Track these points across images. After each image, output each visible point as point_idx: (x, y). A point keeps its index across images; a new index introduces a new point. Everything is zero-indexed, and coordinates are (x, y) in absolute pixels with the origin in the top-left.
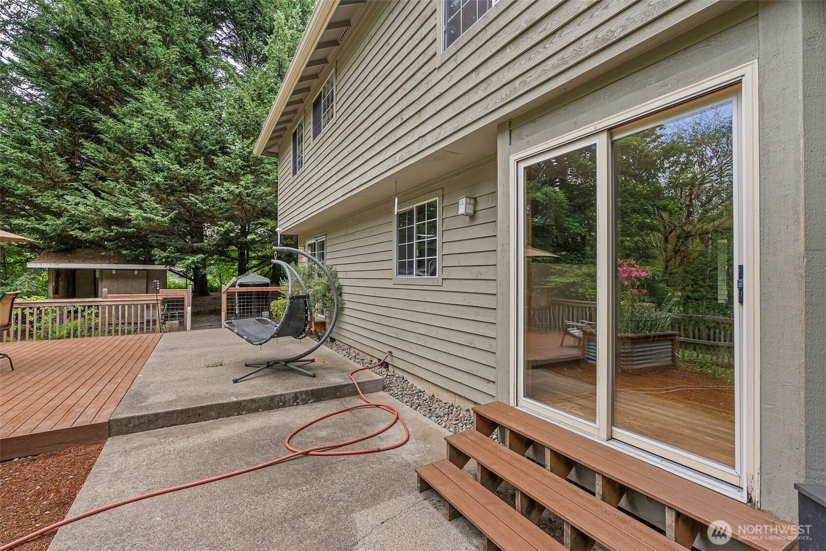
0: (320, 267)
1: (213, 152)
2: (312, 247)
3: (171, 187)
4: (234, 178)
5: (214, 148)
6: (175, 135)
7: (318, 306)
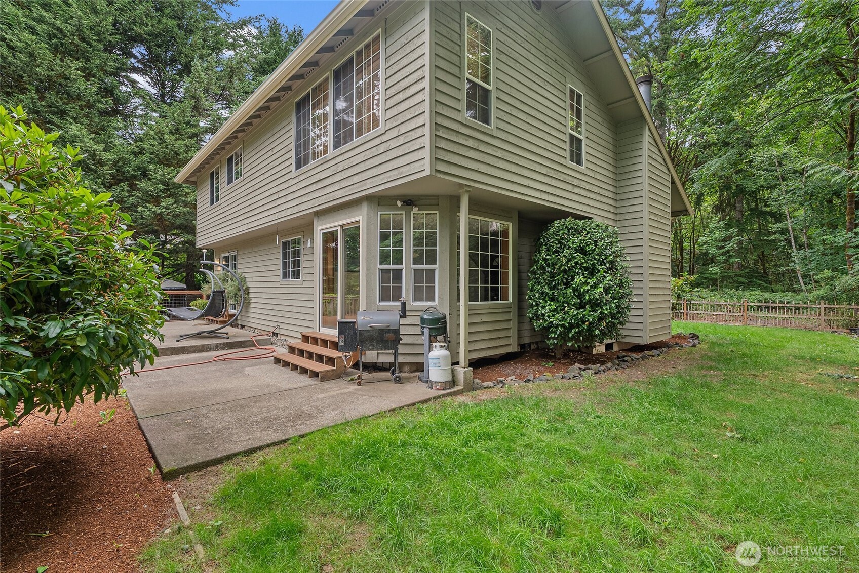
0: (233, 275)
1: (134, 177)
2: (227, 258)
4: (157, 201)
5: (136, 173)
6: (101, 163)
7: (231, 302)
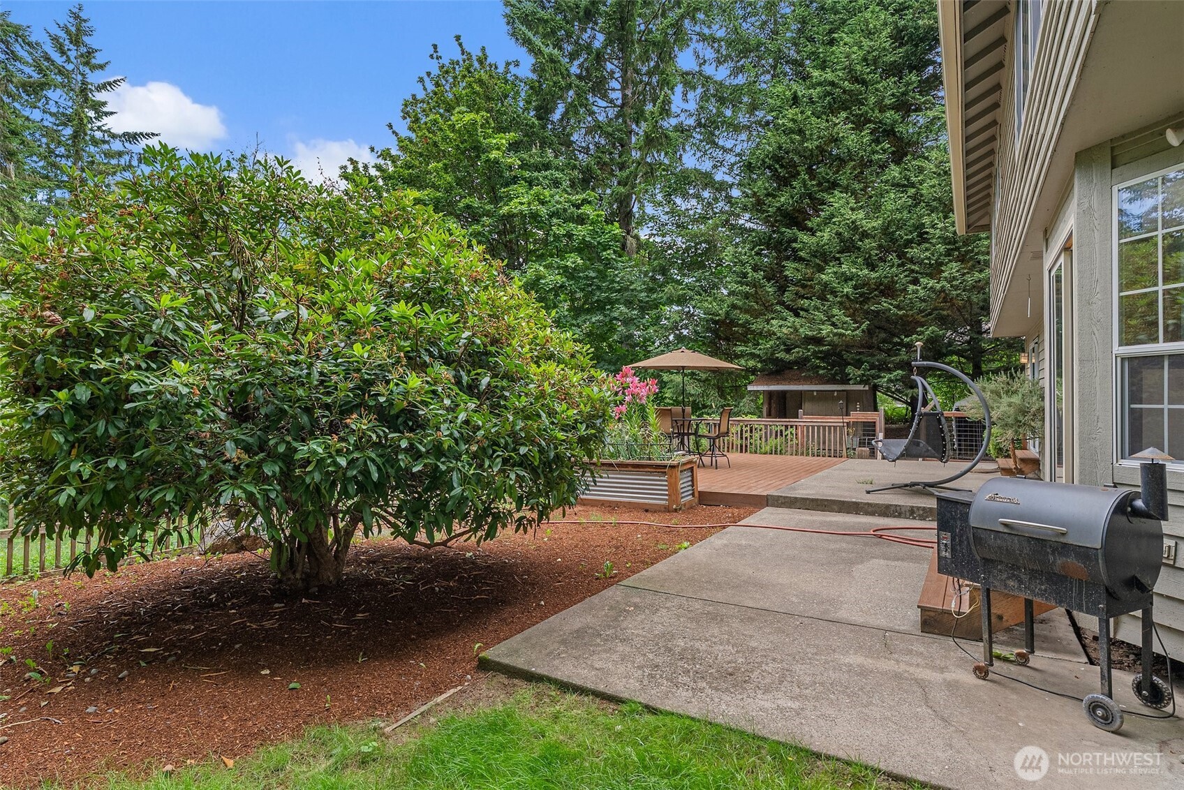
3: (862, 295)
4: (935, 270)
7: (1011, 434)
